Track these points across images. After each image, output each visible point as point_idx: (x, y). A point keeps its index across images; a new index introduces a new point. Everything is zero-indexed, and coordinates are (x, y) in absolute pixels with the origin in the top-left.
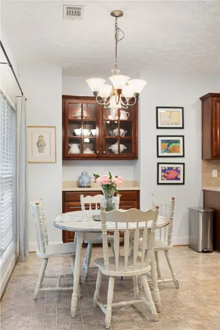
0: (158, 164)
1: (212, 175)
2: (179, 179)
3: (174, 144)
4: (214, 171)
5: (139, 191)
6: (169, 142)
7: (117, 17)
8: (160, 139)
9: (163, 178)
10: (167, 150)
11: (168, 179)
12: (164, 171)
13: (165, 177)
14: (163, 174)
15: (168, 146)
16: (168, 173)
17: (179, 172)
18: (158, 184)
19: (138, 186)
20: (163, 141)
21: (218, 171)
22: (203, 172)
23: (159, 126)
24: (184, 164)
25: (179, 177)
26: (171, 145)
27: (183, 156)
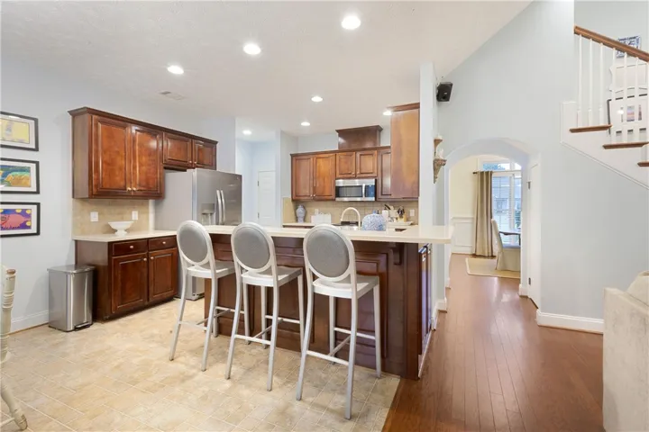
1: (89, 219)
2: (29, 227)
4: (92, 213)
6: (8, 169)
11: (4, 229)
15: (5, 175)
16: (3, 219)
17: (29, 216)
21: (100, 214)
22: (75, 215)
24: (38, 205)
25: (28, 224)
26: (10, 175)
27: (38, 192)
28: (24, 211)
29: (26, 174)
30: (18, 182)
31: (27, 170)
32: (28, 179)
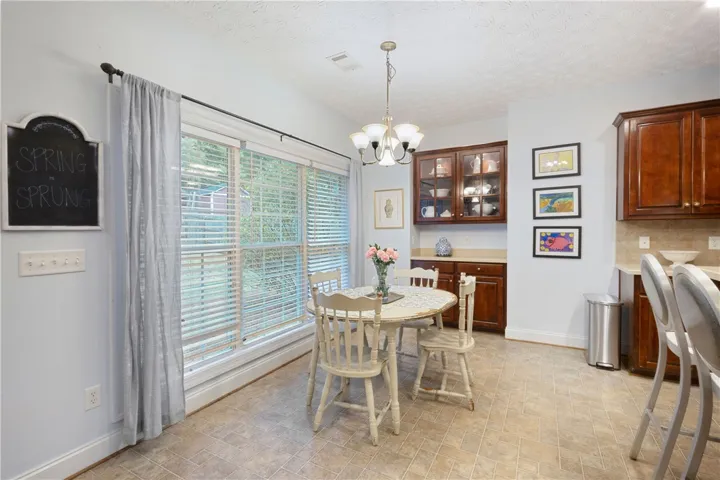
0: (535, 228)
1: (638, 245)
2: (571, 250)
3: (562, 200)
4: (641, 238)
5: (505, 265)
6: (554, 197)
7: (388, 50)
8: (538, 193)
9: (543, 248)
10: (550, 210)
11: (550, 250)
12: (544, 238)
13: (545, 246)
14: (543, 243)
15: (552, 203)
16: (550, 241)
17: (572, 239)
18: (535, 255)
19: (506, 258)
20: (542, 196)
21: (651, 240)
22: (618, 240)
23: (537, 175)
24: (580, 228)
25: (570, 247)
26: (556, 202)
27: (579, 216)
28: (567, 234)
29: (568, 200)
30: (563, 208)
31: (571, 195)
32: (571, 204)
